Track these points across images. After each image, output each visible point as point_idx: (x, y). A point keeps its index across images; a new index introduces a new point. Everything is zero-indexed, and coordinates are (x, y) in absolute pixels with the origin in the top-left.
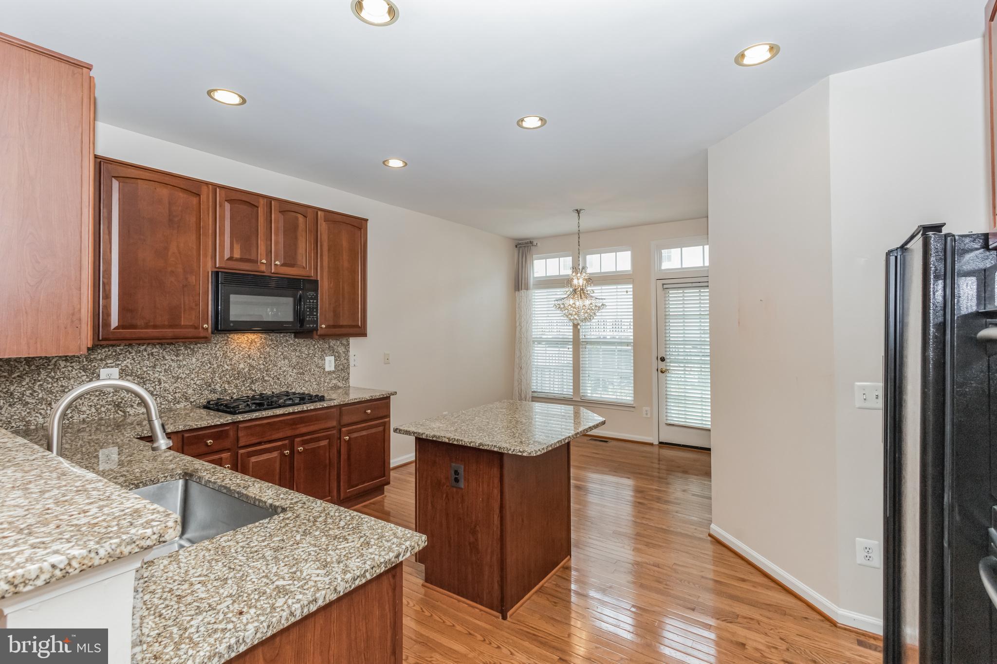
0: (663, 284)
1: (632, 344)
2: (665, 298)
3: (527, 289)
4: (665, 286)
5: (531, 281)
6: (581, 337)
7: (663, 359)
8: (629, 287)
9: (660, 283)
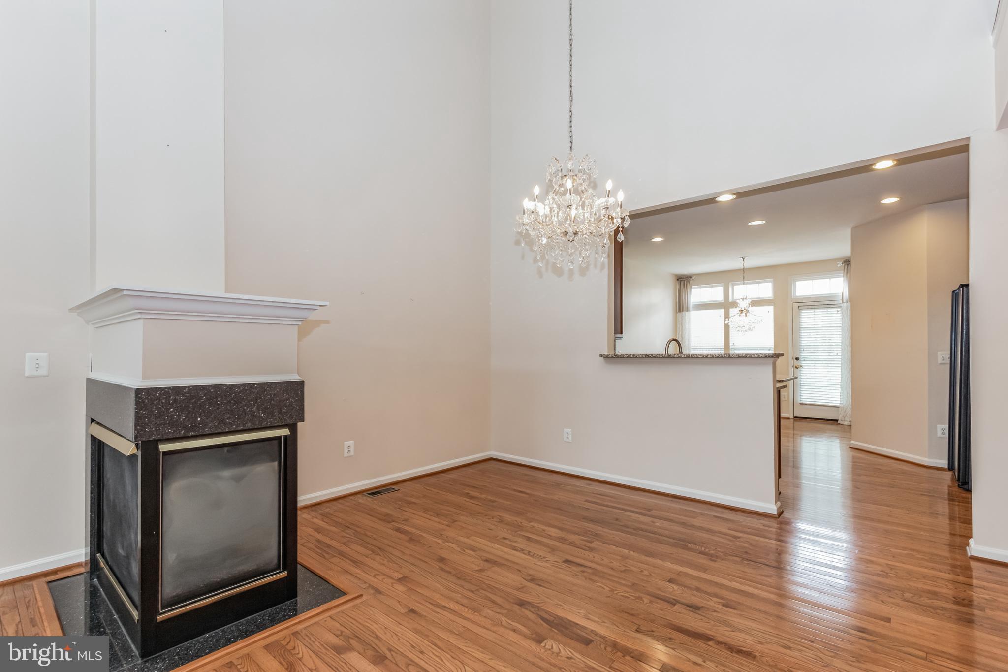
0: (799, 306)
1: (773, 349)
2: (799, 316)
3: (689, 311)
4: (800, 308)
5: (691, 306)
6: (730, 345)
7: (797, 359)
8: (771, 309)
9: (796, 305)
